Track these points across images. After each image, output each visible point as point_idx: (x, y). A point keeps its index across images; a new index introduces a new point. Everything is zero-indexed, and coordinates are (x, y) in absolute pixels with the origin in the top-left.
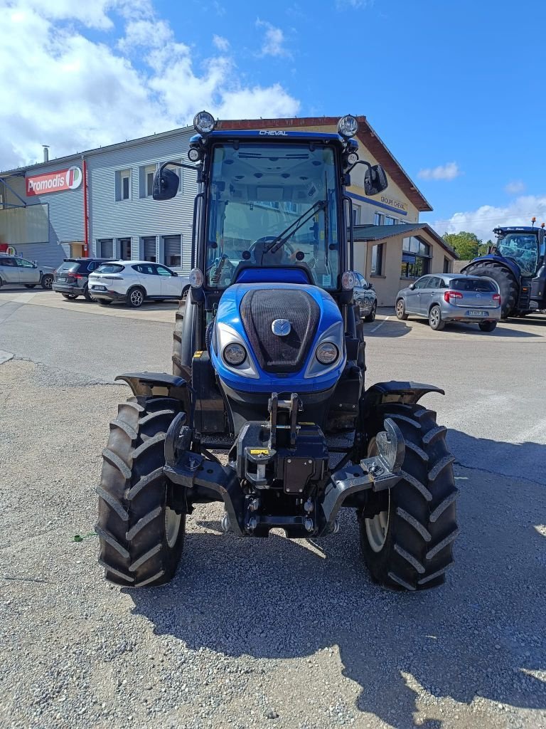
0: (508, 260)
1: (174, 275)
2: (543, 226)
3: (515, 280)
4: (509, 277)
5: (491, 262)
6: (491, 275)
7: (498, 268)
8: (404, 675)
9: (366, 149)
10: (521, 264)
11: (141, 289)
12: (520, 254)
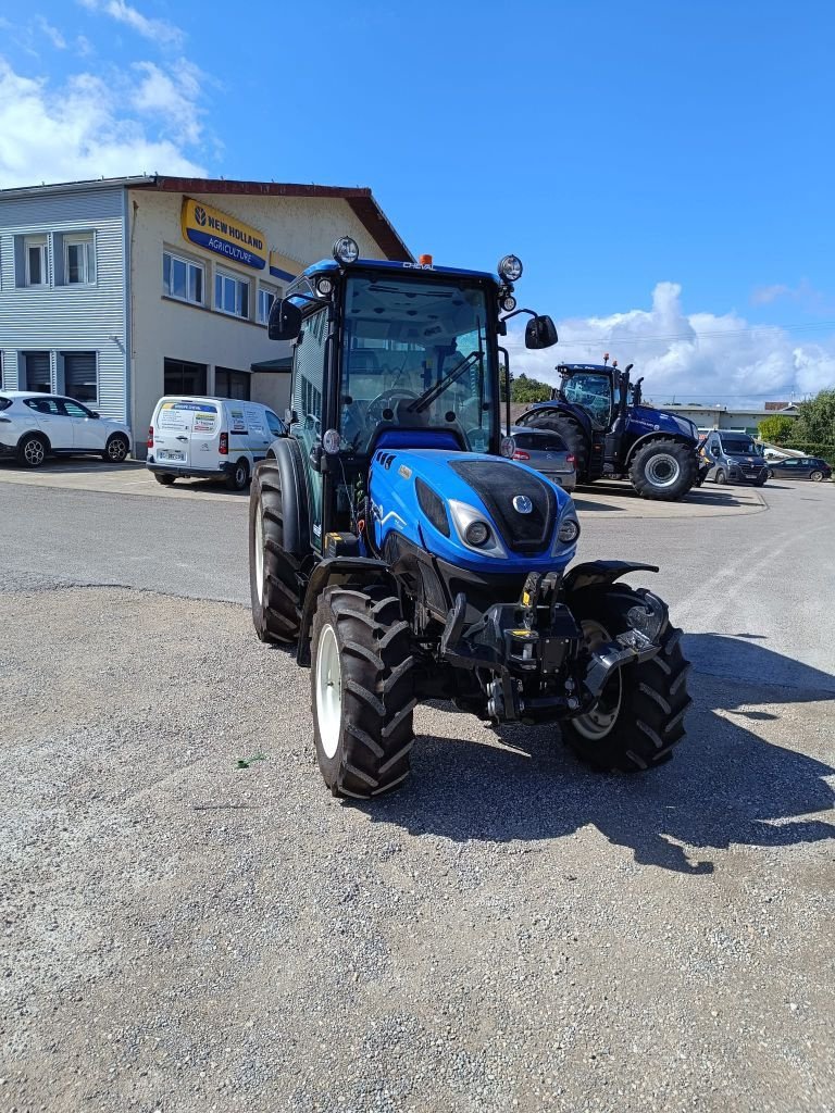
0: (576, 409)
1: (94, 416)
2: (615, 365)
3: (585, 435)
4: (578, 432)
5: (555, 410)
6: (555, 427)
7: (564, 419)
8: (664, 836)
9: (371, 237)
10: (591, 414)
11: (38, 437)
12: (588, 400)
